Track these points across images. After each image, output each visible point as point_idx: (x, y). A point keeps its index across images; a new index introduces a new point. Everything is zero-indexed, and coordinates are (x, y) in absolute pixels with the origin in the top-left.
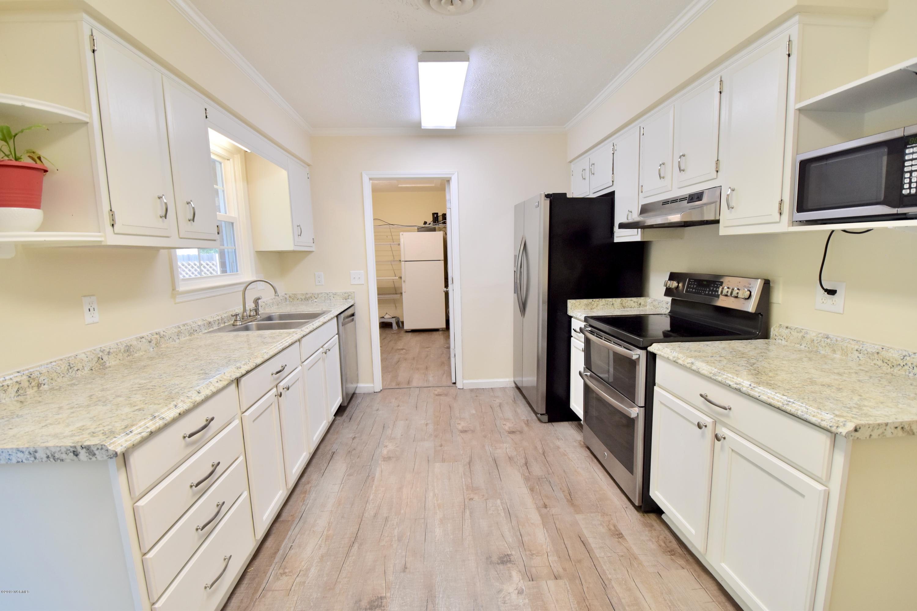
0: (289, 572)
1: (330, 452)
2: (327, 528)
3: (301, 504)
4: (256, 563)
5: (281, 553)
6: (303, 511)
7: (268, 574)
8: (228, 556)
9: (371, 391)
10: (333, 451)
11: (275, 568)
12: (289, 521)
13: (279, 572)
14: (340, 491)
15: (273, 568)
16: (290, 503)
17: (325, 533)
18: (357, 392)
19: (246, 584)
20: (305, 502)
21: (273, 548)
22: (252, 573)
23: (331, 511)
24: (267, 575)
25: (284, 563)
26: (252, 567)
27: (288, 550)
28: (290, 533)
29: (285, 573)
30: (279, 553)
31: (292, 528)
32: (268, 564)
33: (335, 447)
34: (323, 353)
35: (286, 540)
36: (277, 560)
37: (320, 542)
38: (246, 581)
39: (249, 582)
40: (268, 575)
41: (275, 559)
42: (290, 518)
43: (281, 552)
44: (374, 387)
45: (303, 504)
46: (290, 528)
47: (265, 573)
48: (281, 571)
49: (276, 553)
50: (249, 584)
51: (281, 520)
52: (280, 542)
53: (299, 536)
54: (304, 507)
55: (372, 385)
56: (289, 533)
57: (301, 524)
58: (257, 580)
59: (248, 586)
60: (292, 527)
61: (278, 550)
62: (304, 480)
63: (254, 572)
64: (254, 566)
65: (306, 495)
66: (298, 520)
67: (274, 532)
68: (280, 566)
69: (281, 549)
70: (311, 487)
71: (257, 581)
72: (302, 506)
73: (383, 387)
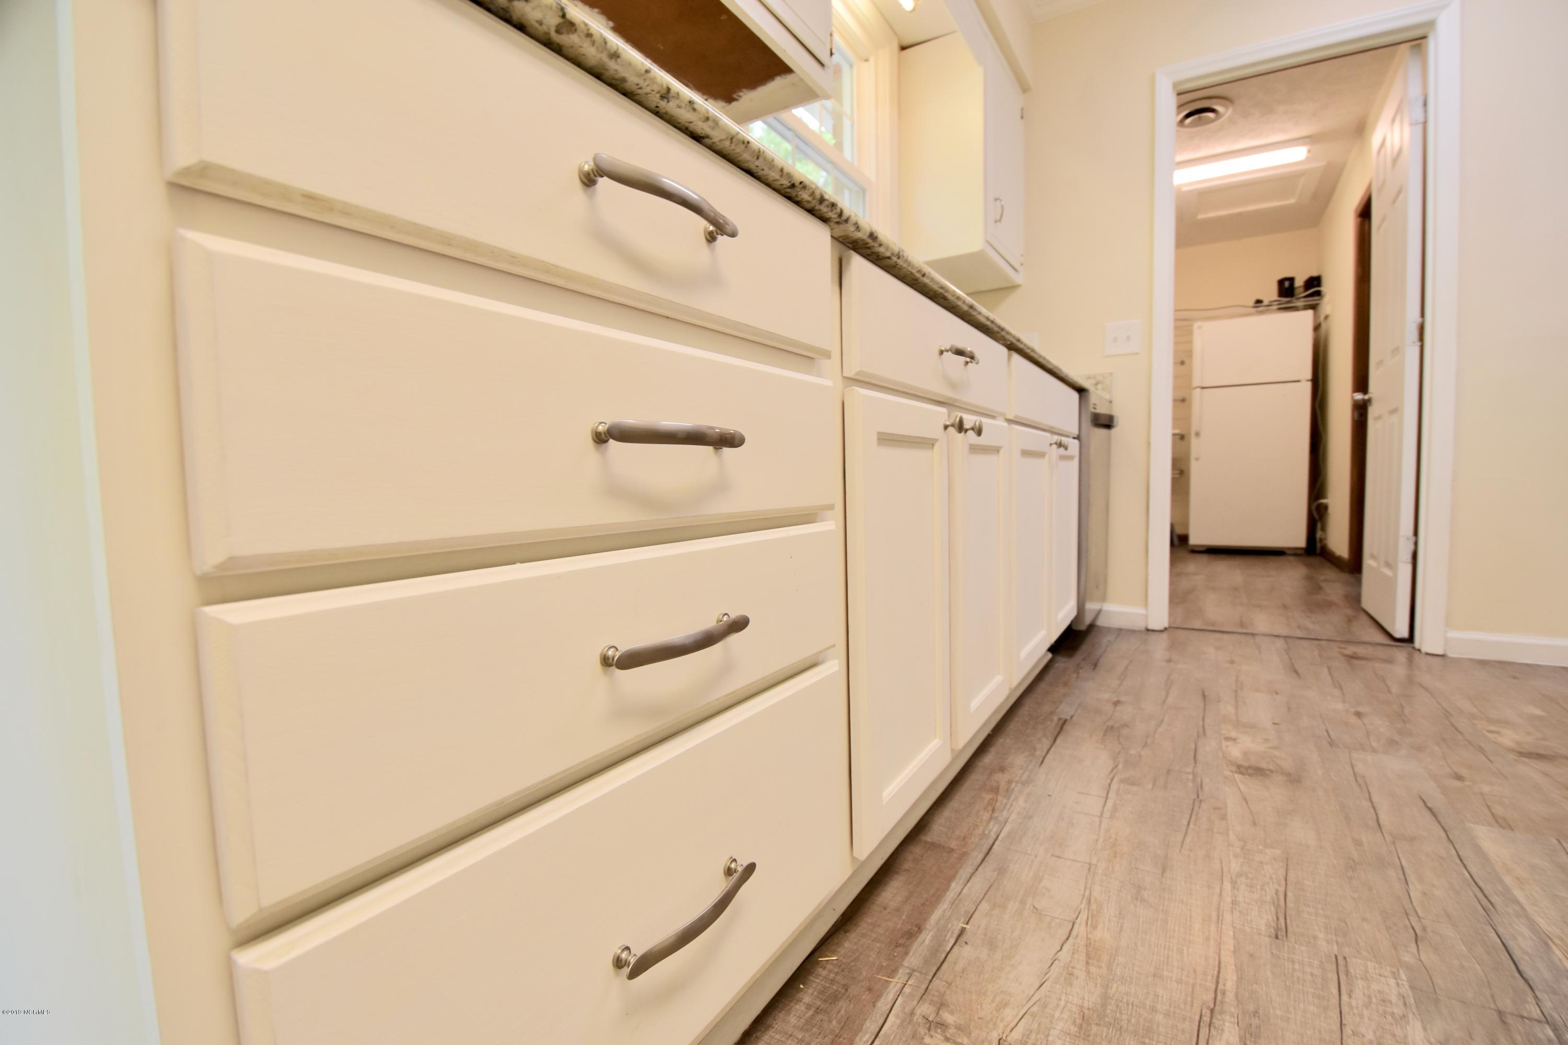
0: (959, 1028)
1: (1055, 719)
2: (1083, 916)
3: (986, 816)
4: (850, 943)
5: (927, 942)
6: (993, 836)
7: (882, 1000)
8: (744, 862)
9: (1140, 625)
10: (1064, 716)
11: (907, 990)
12: (951, 850)
13: (918, 1011)
14: (1107, 814)
15: (899, 986)
16: (954, 803)
17: (1080, 929)
18: (1101, 622)
19: (809, 1007)
20: (996, 815)
21: (904, 917)
22: (832, 975)
23: (1090, 864)
24: (879, 1004)
25: (936, 982)
26: (834, 953)
27: (952, 941)
28: (955, 887)
29: (942, 1025)
30: (920, 940)
31: (964, 873)
32: (885, 964)
33: (1065, 710)
34: (1051, 444)
35: (944, 906)
36: (914, 959)
37: (1064, 955)
38: (808, 995)
39: (818, 1003)
40: (883, 1005)
41: (907, 953)
42: (953, 844)
43: (926, 938)
44: (1146, 616)
45: (991, 818)
46: (956, 873)
47: (875, 992)
48: (925, 1009)
49: (911, 934)
50: (818, 1011)
51: (929, 840)
52: (923, 904)
53: (984, 907)
54: (994, 828)
55: (1141, 611)
56: (953, 885)
57: (988, 871)
58: (843, 1006)
59: (812, 1017)
60: (961, 871)
61: (920, 929)
62: (988, 759)
63: (837, 973)
64: (842, 951)
65: (1000, 798)
66: (981, 856)
67: (907, 866)
68: (924, 987)
69: (928, 927)
70: (1010, 782)
71: (843, 1012)
72: (989, 822)
73: (1170, 623)
